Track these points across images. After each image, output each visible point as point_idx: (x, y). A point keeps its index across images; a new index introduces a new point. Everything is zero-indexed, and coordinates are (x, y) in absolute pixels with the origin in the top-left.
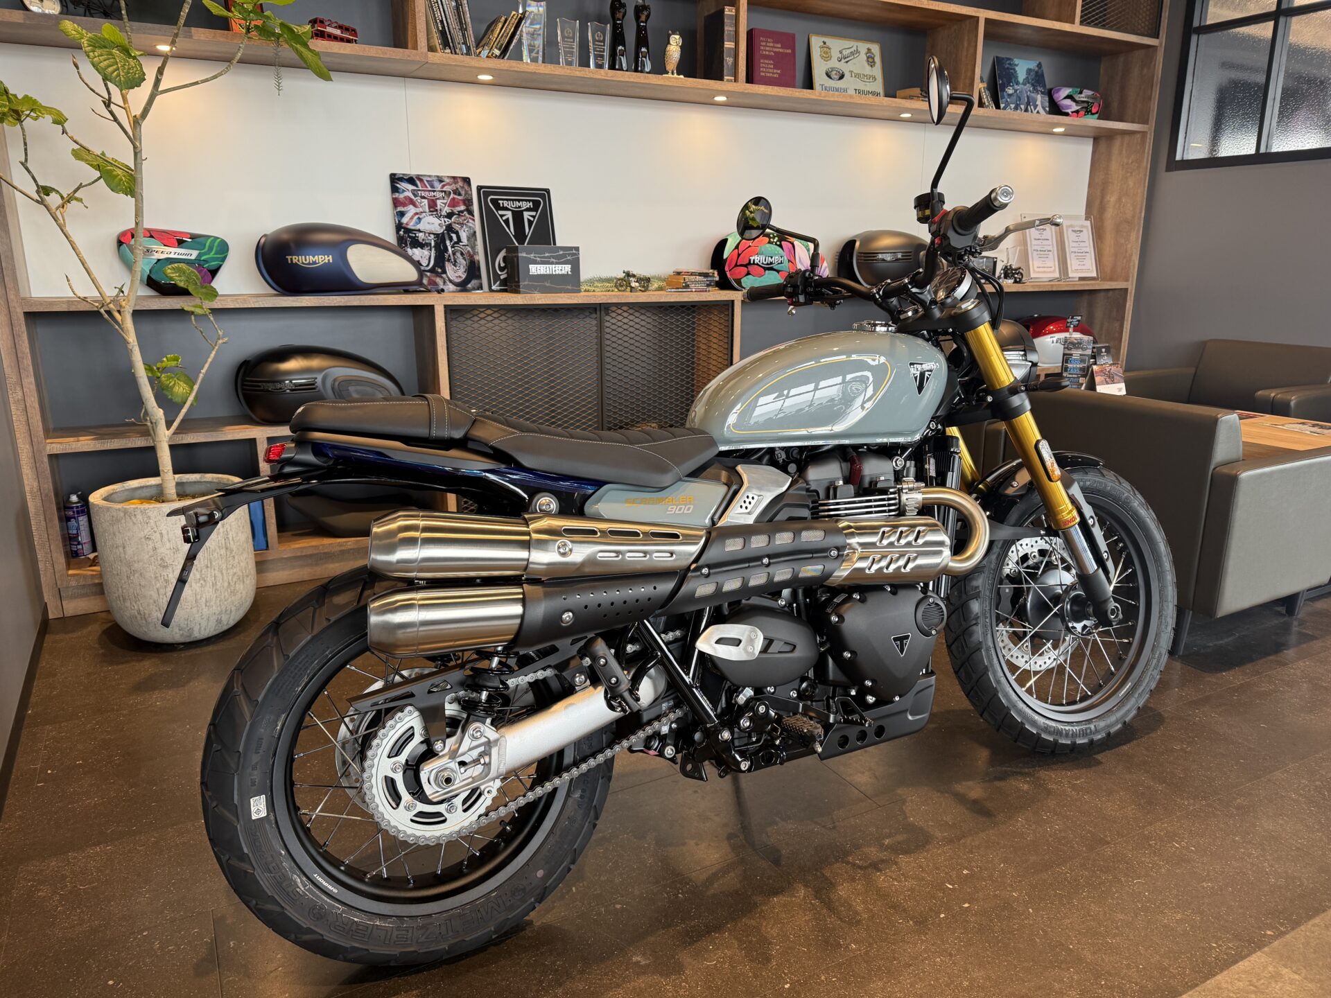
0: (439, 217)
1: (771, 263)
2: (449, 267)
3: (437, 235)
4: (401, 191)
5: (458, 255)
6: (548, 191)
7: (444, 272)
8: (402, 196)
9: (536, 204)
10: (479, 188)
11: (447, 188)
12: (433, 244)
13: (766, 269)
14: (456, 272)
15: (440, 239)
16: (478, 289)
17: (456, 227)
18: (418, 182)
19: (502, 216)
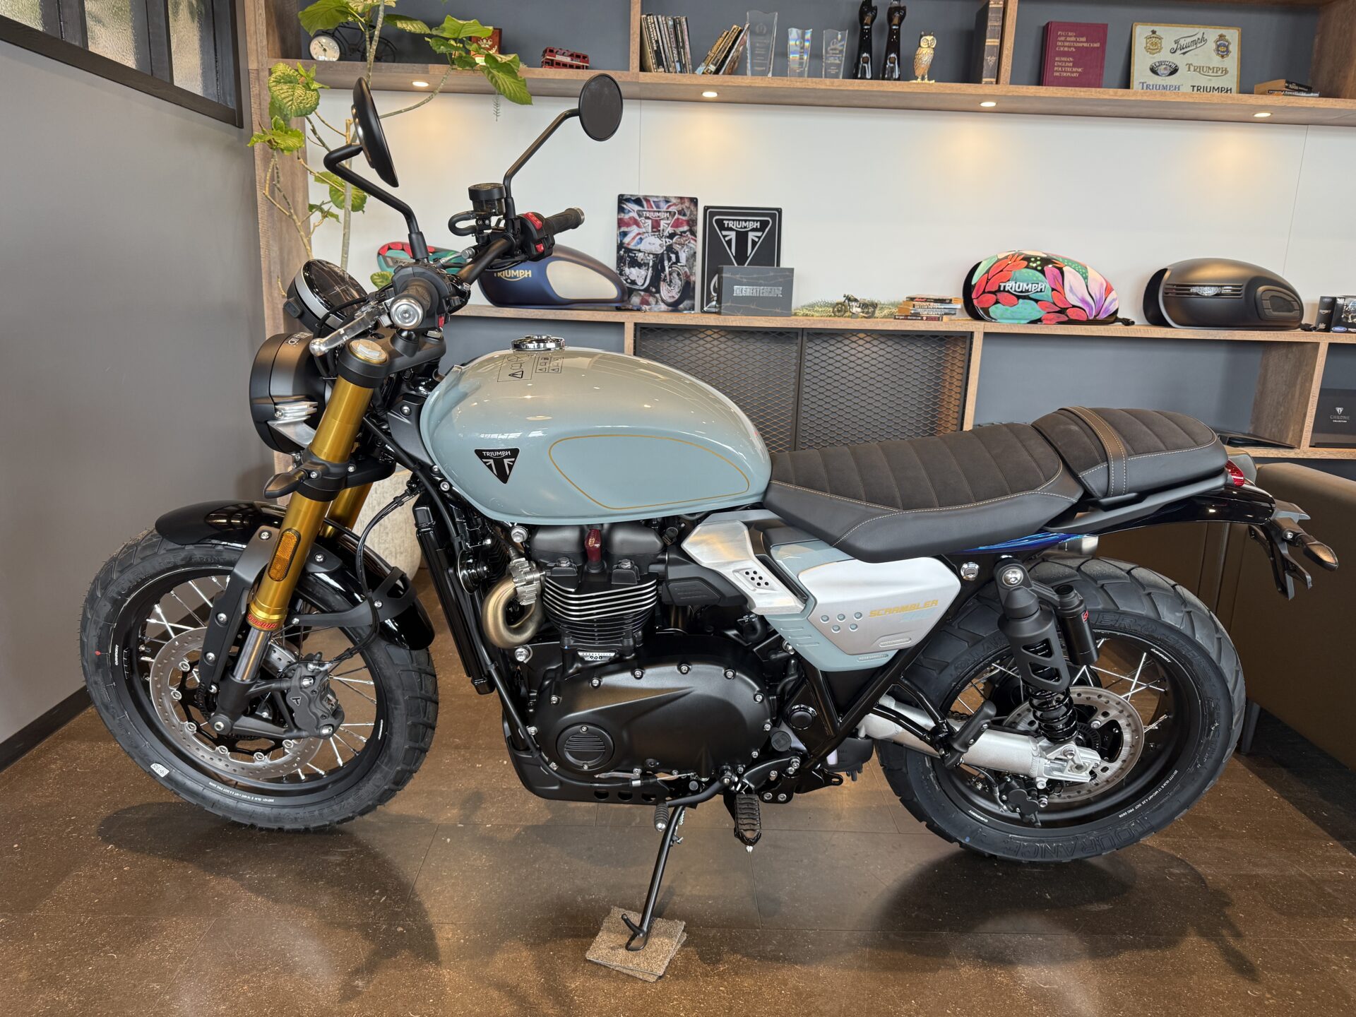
0: (660, 238)
1: (1027, 291)
2: (664, 287)
3: (656, 255)
4: (626, 211)
5: (675, 275)
6: (779, 211)
7: (658, 291)
8: (626, 217)
9: (764, 224)
10: (706, 208)
11: (673, 209)
12: (651, 264)
13: (1019, 297)
14: (669, 292)
15: (659, 260)
16: (690, 310)
17: (677, 247)
18: (645, 203)
19: (724, 236)
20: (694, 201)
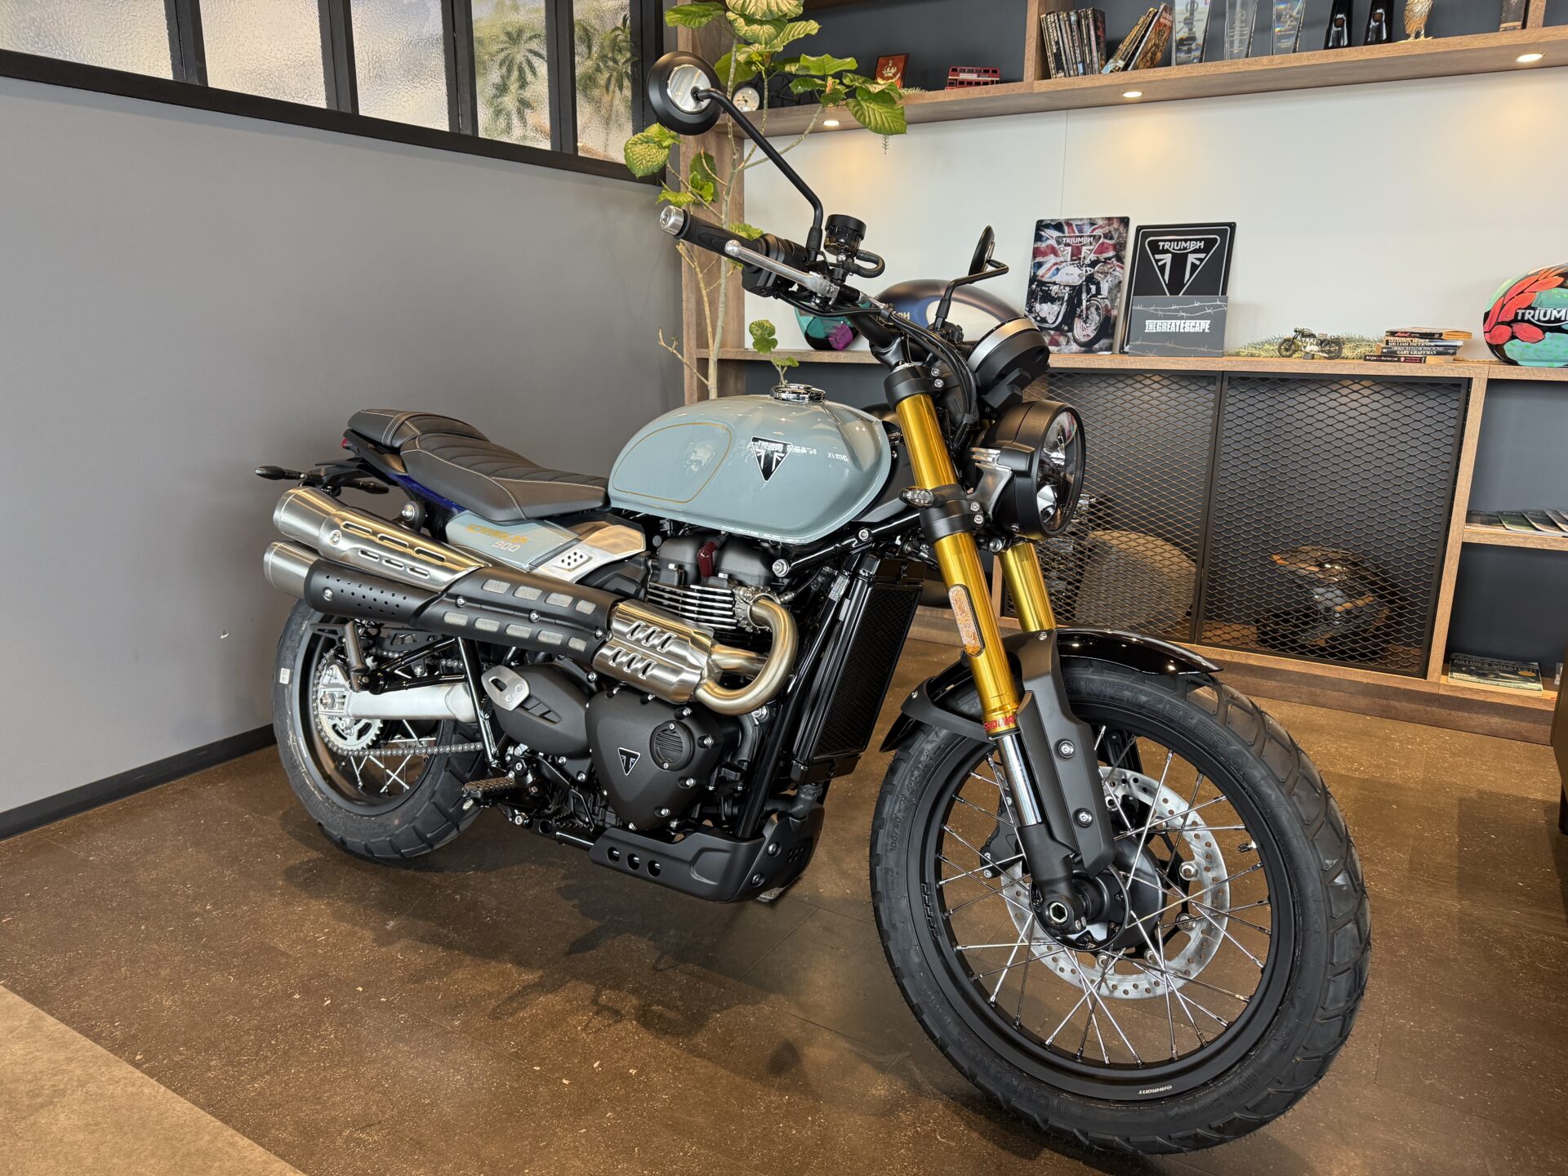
0: (1080, 267)
1: (1558, 320)
2: (1078, 324)
3: (1073, 288)
4: (1044, 239)
5: (1093, 310)
6: (1235, 224)
7: (1071, 330)
8: (1043, 245)
9: (1209, 244)
10: (1139, 229)
11: (1098, 232)
12: (1066, 298)
13: (1545, 330)
14: (1083, 330)
15: (1076, 291)
16: (1106, 350)
17: (1098, 277)
18: (1066, 228)
19: (1157, 261)
20: (1125, 221)
